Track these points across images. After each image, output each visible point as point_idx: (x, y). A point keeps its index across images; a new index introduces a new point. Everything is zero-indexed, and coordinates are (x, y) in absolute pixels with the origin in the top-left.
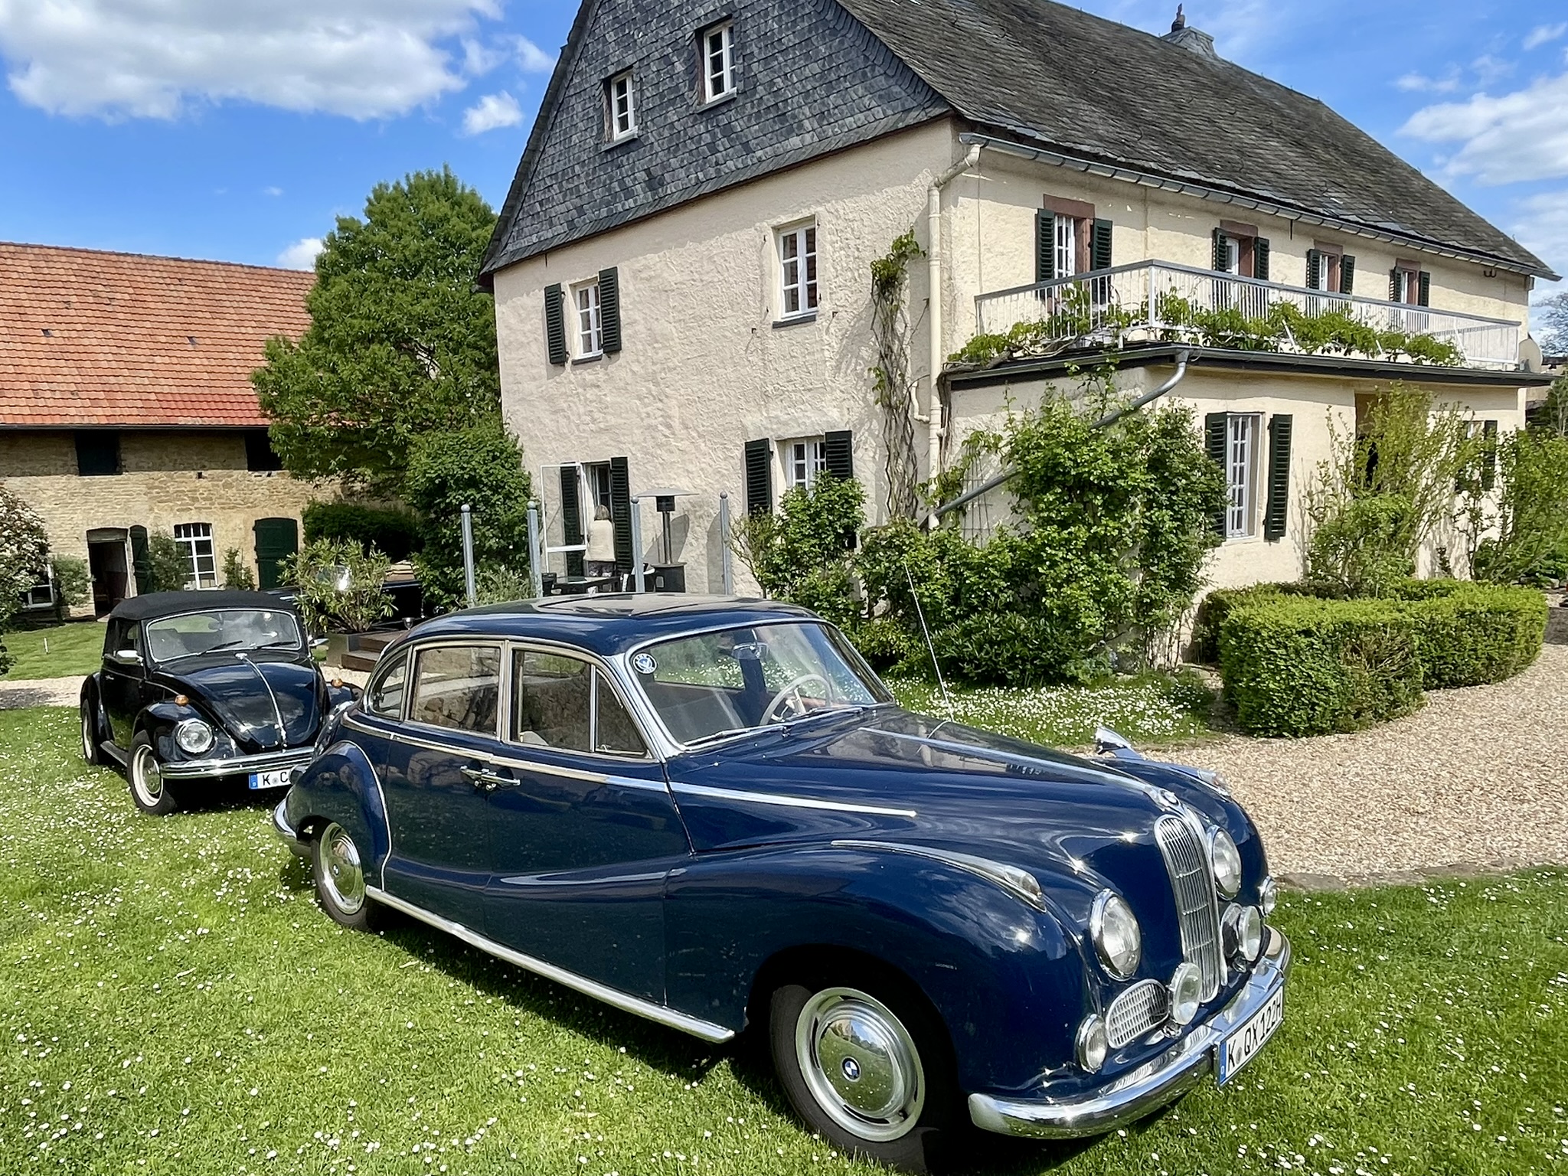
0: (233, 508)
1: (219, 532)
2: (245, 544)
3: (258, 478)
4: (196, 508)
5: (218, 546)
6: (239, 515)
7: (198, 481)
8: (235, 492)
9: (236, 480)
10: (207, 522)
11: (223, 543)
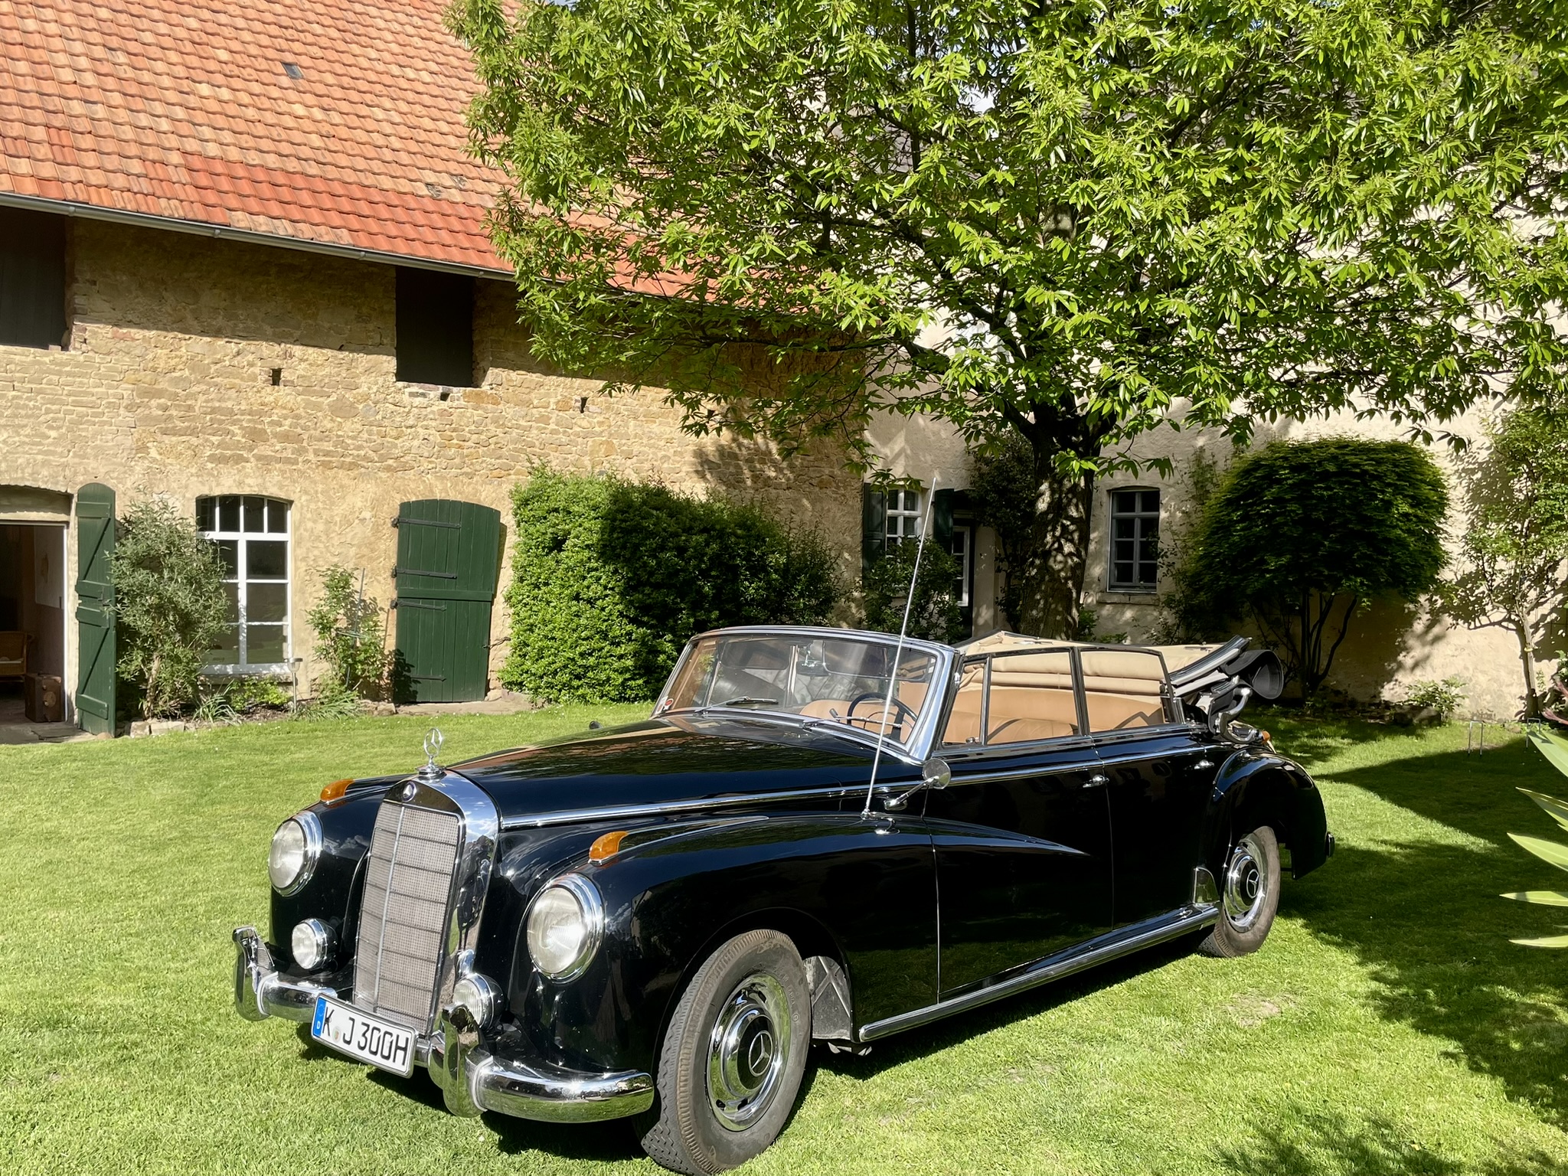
0: (352, 466)
1: (310, 525)
2: (371, 559)
3: (418, 401)
4: (259, 458)
5: (304, 559)
6: (362, 486)
7: (269, 389)
8: (359, 426)
9: (366, 398)
10: (282, 495)
11: (316, 552)
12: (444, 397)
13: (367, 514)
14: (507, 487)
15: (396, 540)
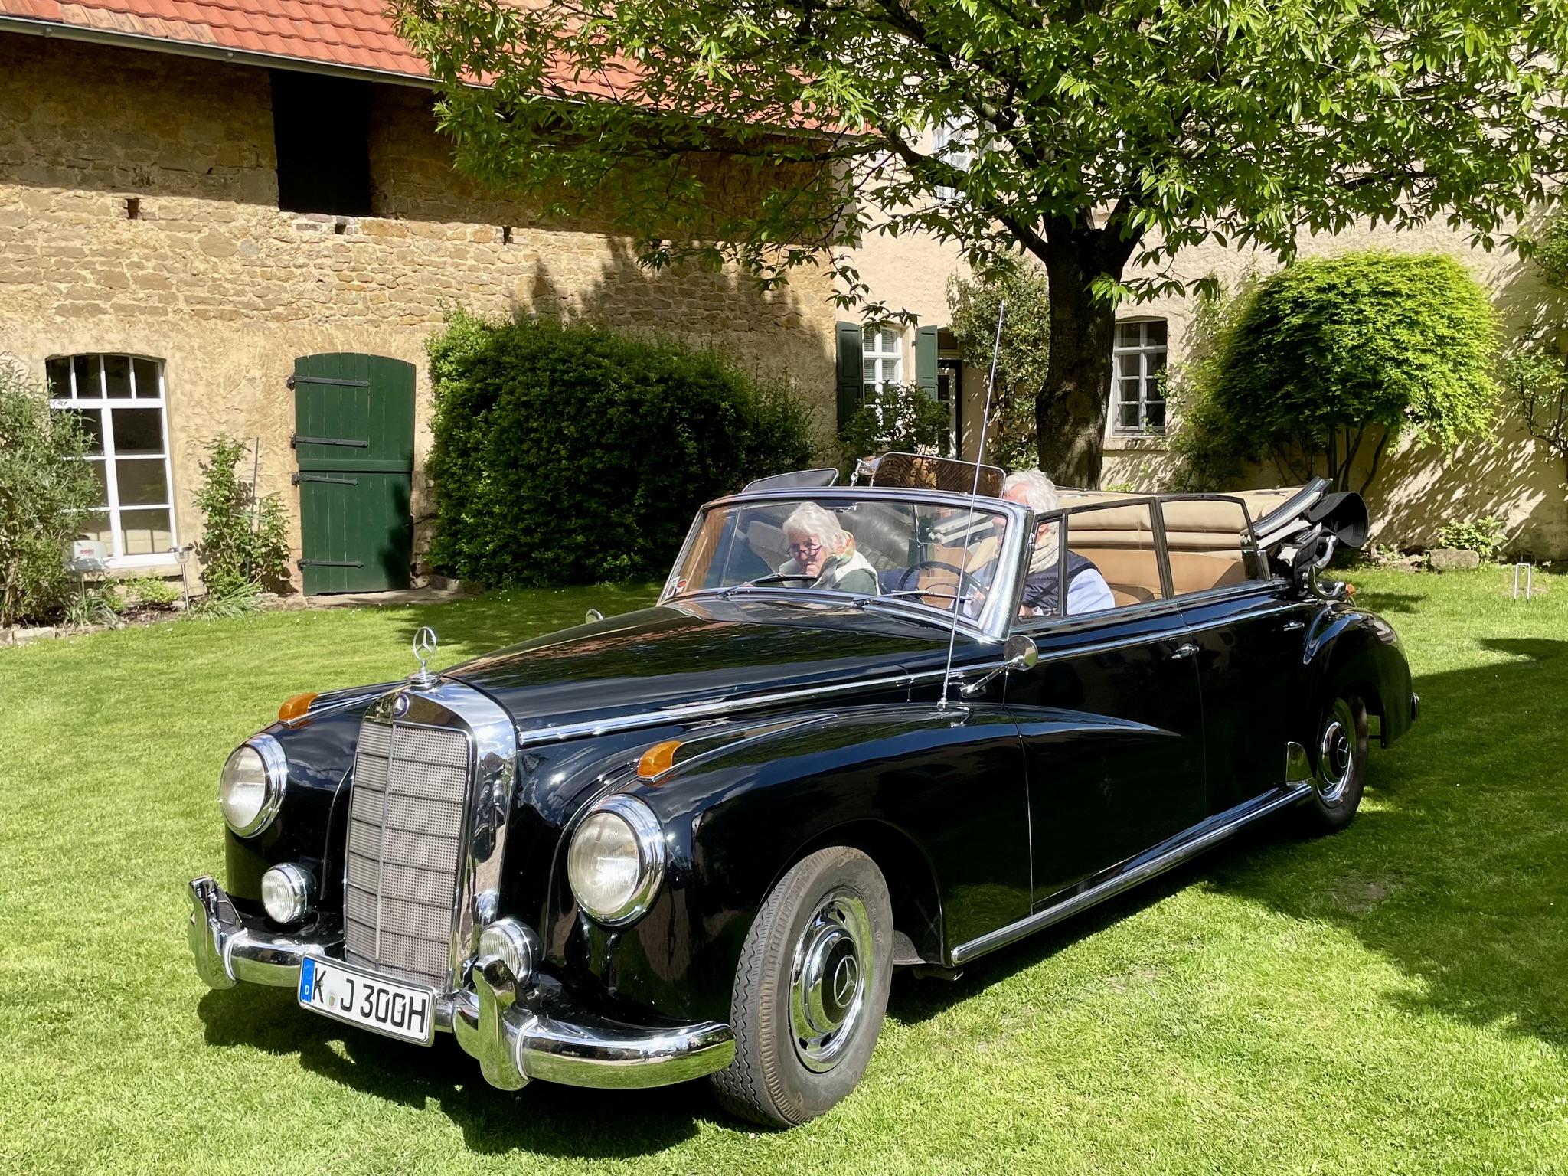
0: (233, 316)
1: (188, 387)
2: (264, 426)
3: (309, 235)
4: (119, 308)
5: (184, 429)
6: (247, 339)
7: (124, 224)
8: (238, 267)
9: (245, 232)
10: (152, 353)
11: (199, 421)
12: (339, 229)
13: (256, 373)
14: (421, 337)
15: (293, 402)
